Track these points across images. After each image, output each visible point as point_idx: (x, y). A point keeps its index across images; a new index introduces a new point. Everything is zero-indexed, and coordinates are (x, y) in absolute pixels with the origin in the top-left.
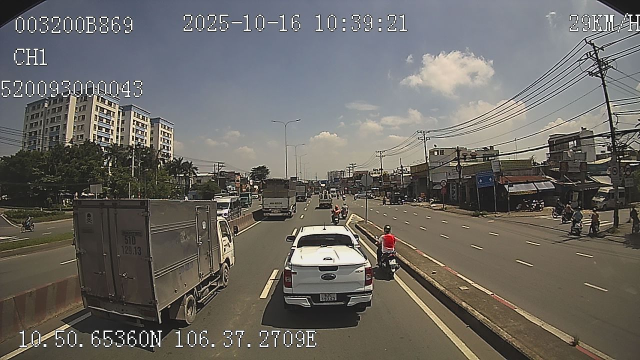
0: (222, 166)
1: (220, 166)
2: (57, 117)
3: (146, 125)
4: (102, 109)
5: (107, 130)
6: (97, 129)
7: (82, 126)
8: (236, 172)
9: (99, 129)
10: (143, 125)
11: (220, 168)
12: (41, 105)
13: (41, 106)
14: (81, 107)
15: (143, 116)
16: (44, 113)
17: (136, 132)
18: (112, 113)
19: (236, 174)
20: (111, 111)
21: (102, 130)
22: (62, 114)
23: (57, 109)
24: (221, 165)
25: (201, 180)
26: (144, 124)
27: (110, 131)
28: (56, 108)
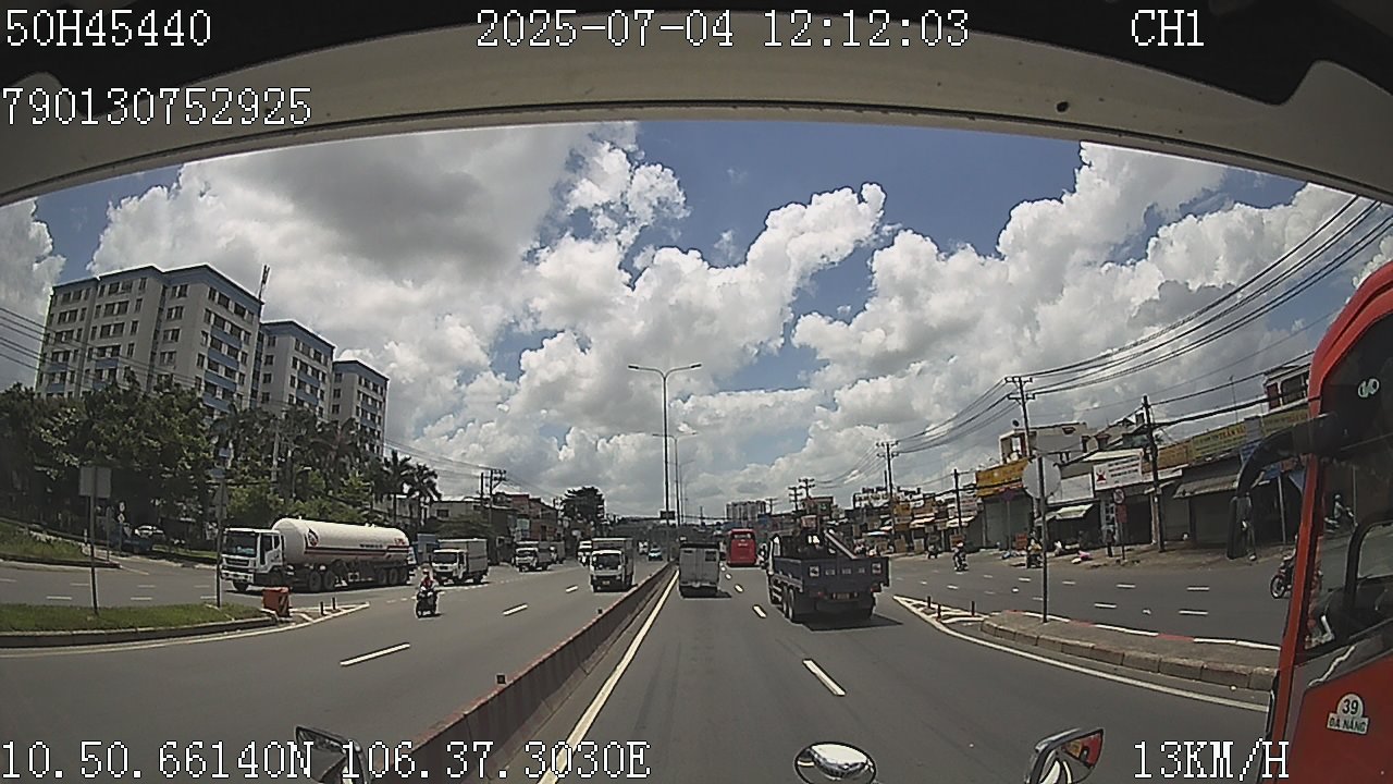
0: (501, 479)
1: (496, 479)
2: (116, 325)
3: (324, 375)
4: (220, 321)
5: (230, 373)
6: (206, 366)
7: (171, 353)
8: (531, 497)
9: (209, 367)
10: (316, 372)
11: (494, 483)
12: (83, 292)
13: (82, 297)
14: (172, 309)
15: (315, 351)
16: (87, 312)
17: (299, 387)
18: (243, 333)
19: (533, 500)
20: (241, 330)
21: (217, 371)
22: (127, 319)
23: (117, 306)
24: (499, 475)
25: (447, 511)
26: (318, 371)
27: (237, 375)
28: (114, 304)
